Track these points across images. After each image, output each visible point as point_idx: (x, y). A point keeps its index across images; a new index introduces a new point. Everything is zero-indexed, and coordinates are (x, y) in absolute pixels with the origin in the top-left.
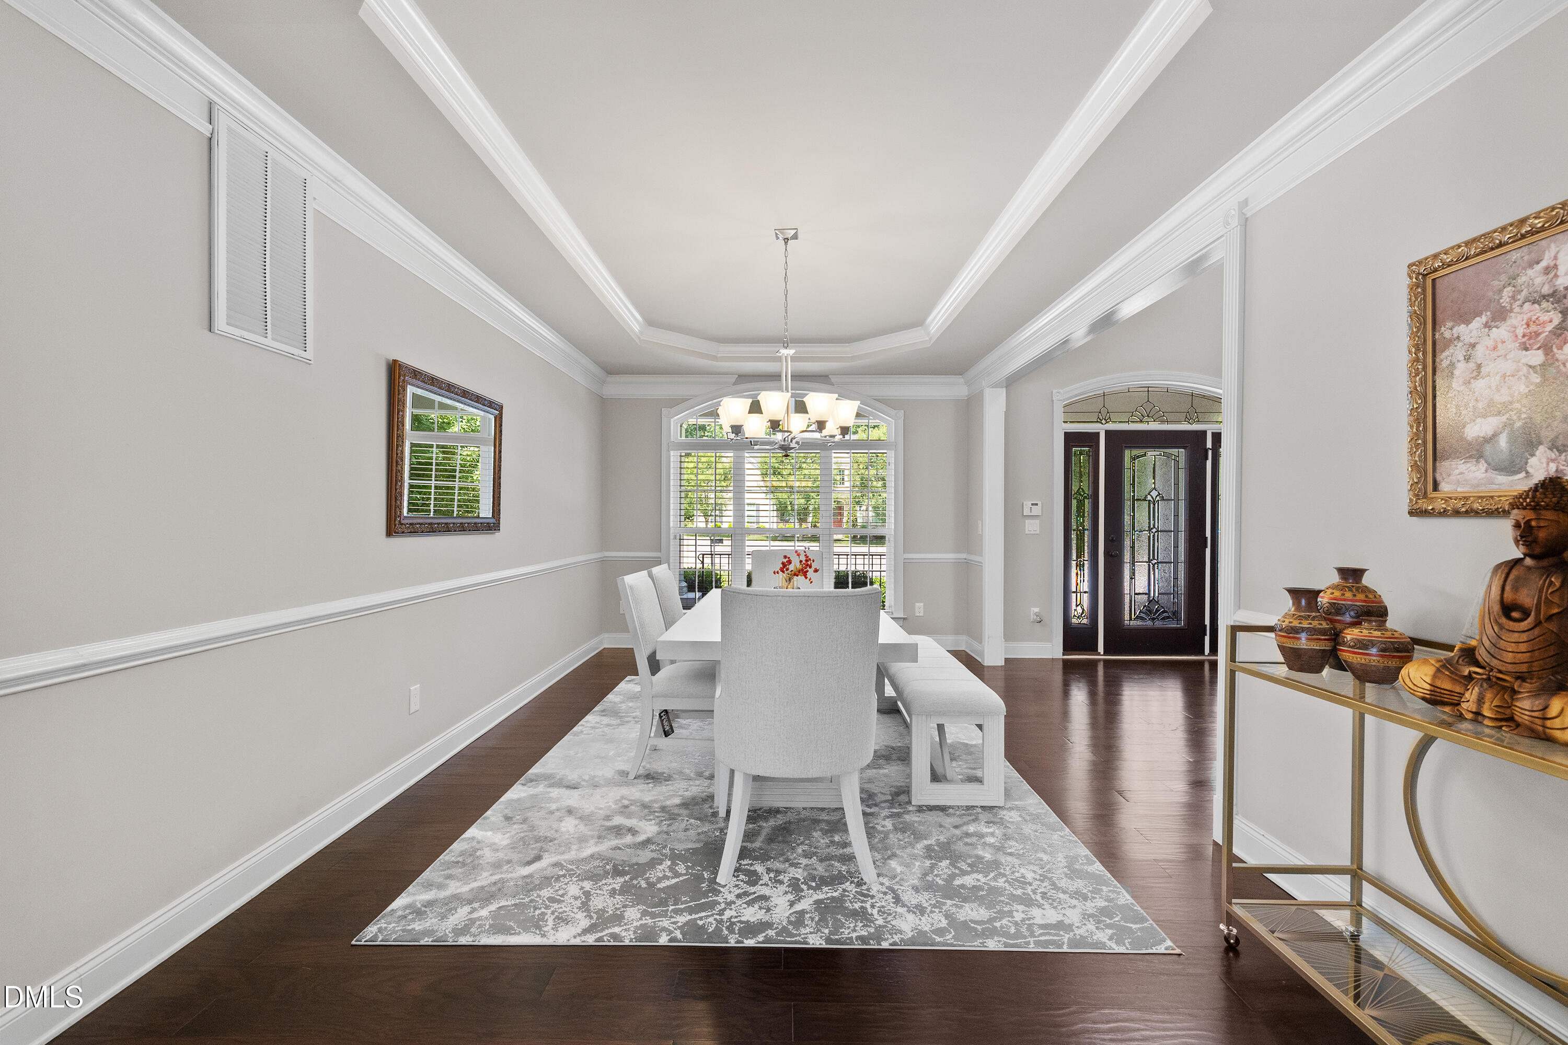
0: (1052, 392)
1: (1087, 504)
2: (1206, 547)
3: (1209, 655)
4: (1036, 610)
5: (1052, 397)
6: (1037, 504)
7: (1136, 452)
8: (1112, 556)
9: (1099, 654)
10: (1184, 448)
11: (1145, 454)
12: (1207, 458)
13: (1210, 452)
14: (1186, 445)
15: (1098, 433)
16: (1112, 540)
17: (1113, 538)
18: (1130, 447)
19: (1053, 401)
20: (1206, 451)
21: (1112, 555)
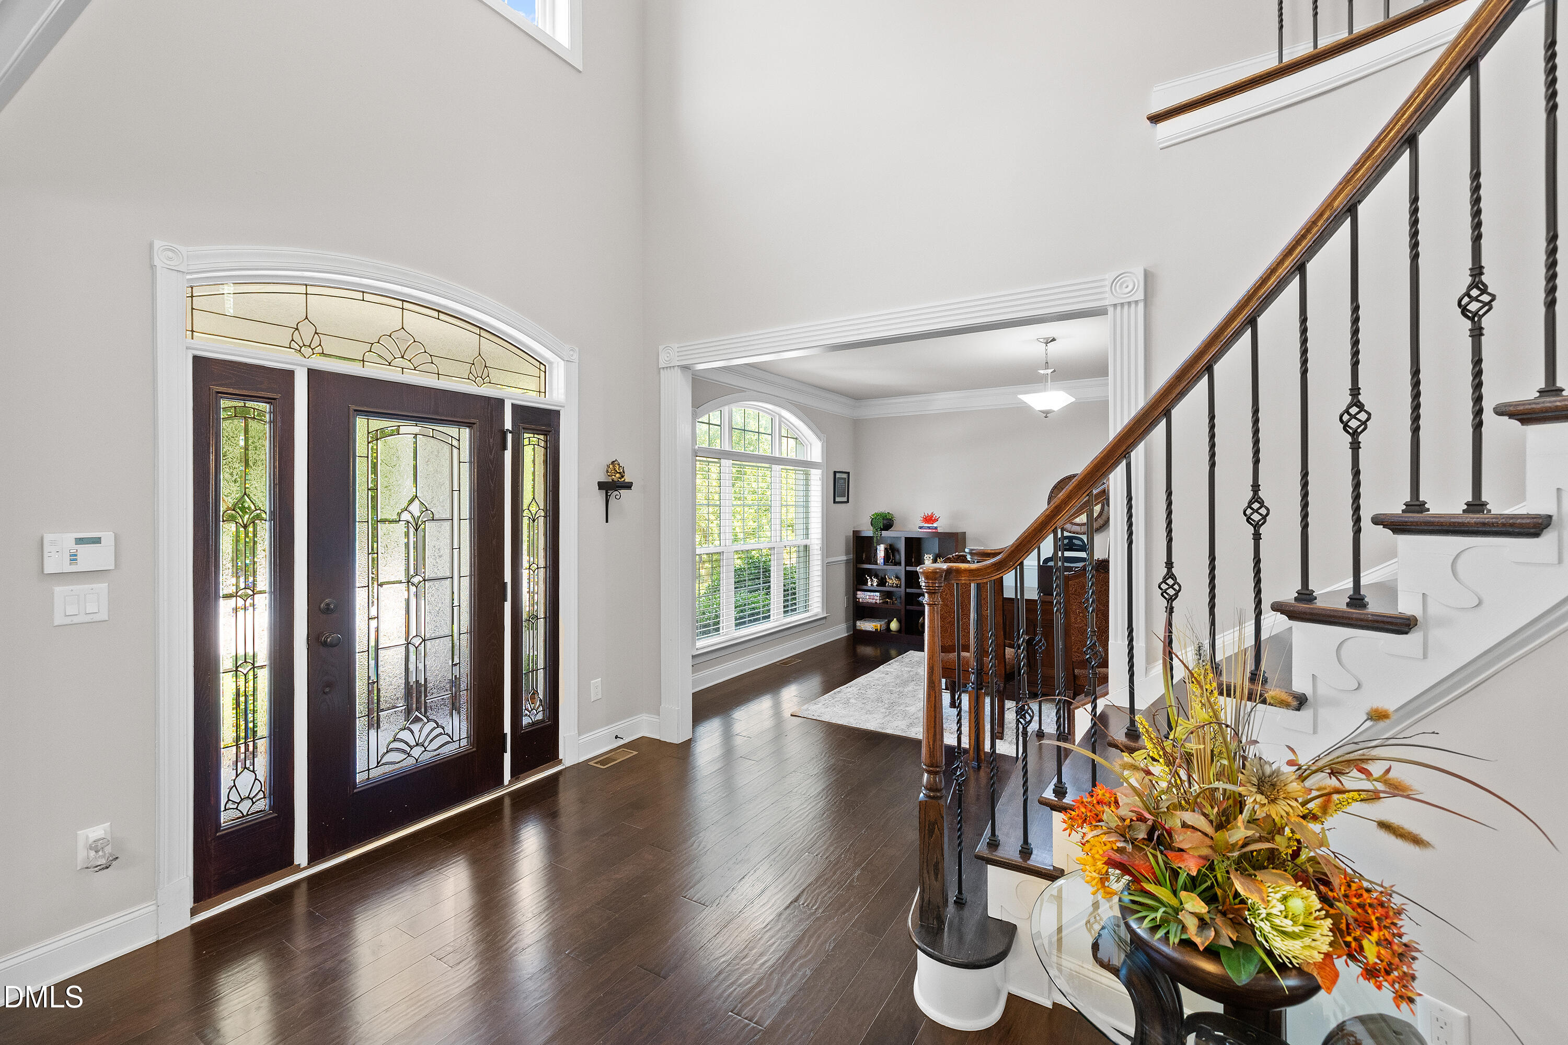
0: (151, 246)
1: (264, 532)
2: (505, 600)
3: (510, 783)
4: (97, 832)
5: (151, 258)
6: (97, 541)
7: (377, 424)
8: (325, 644)
9: (298, 869)
10: (469, 425)
11: (398, 430)
12: (504, 448)
13: (509, 436)
14: (473, 421)
15: (291, 374)
16: (328, 610)
17: (328, 605)
18: (368, 414)
19: (153, 267)
20: (504, 434)
21: (325, 642)
